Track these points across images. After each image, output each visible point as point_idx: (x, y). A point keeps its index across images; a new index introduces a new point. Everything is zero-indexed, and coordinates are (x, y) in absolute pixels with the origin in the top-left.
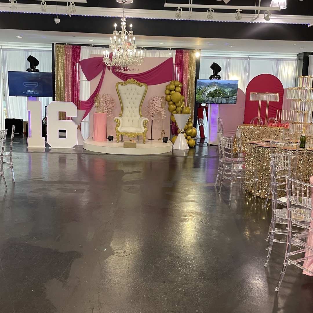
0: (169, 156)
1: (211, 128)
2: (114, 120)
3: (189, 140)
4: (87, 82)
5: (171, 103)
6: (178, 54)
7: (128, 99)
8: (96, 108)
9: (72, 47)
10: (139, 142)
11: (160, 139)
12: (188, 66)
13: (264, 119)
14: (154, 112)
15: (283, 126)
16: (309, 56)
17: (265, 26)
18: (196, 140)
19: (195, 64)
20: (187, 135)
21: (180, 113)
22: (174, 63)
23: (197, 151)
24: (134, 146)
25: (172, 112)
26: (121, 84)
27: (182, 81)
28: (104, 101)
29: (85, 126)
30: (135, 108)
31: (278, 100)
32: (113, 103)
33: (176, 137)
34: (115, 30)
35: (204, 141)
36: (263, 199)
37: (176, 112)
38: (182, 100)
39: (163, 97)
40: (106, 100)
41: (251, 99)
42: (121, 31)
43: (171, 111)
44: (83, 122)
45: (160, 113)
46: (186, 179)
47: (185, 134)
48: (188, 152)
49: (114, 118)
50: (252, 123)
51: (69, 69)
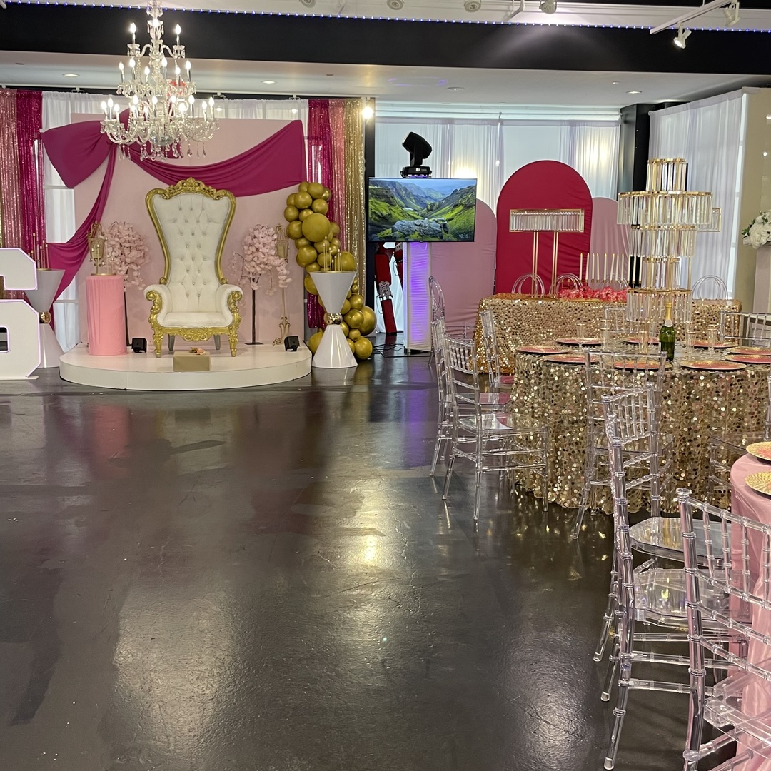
0: (304, 389)
1: (411, 306)
2: (145, 294)
3: (354, 342)
4: (64, 190)
5: (303, 242)
6: (315, 111)
7: (182, 234)
8: (94, 262)
9: (17, 95)
10: (220, 353)
11: (277, 341)
12: (343, 144)
13: (547, 280)
14: (258, 269)
15: (597, 296)
16: (650, 113)
17: (542, 31)
18: (373, 340)
19: (362, 138)
20: (350, 329)
21: (327, 269)
22: (306, 134)
23: (378, 370)
24: (204, 366)
25: (305, 266)
26: (160, 194)
27: (328, 182)
28: (114, 243)
29: (66, 313)
30: (204, 259)
31: (581, 228)
32: (141, 248)
33: (320, 333)
34: (131, 42)
35: (395, 340)
36: (566, 510)
37: (318, 268)
38: (331, 235)
39: (279, 228)
40: (120, 238)
41: (513, 227)
42: (148, 45)
43: (304, 264)
44: (60, 301)
45: (273, 272)
46: (350, 459)
47: (344, 326)
48: (353, 374)
49: (145, 288)
50: (517, 291)
51: (11, 157)
